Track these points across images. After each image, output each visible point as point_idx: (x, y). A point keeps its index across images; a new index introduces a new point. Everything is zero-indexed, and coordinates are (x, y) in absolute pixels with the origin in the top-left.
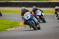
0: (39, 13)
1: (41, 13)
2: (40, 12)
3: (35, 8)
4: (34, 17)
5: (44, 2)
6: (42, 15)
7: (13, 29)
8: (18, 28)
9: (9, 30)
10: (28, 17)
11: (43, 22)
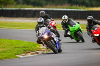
8: (38, 53)
9: (21, 57)
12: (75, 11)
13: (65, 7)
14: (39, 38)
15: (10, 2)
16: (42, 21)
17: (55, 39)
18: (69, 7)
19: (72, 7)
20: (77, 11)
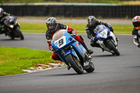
0: (103, 33)
1: (109, 34)
2: (106, 31)
3: (92, 20)
4: (77, 42)
5: (114, 4)
6: (110, 38)
7: (41, 69)
8: (53, 66)
10: (62, 42)
11: (113, 55)
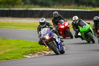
7: (37, 55)
9: (29, 57)
12: (82, 11)
13: (72, 7)
14: (41, 39)
15: (17, 2)
16: (44, 21)
17: (57, 40)
18: (76, 7)
19: (79, 7)
20: (84, 12)
